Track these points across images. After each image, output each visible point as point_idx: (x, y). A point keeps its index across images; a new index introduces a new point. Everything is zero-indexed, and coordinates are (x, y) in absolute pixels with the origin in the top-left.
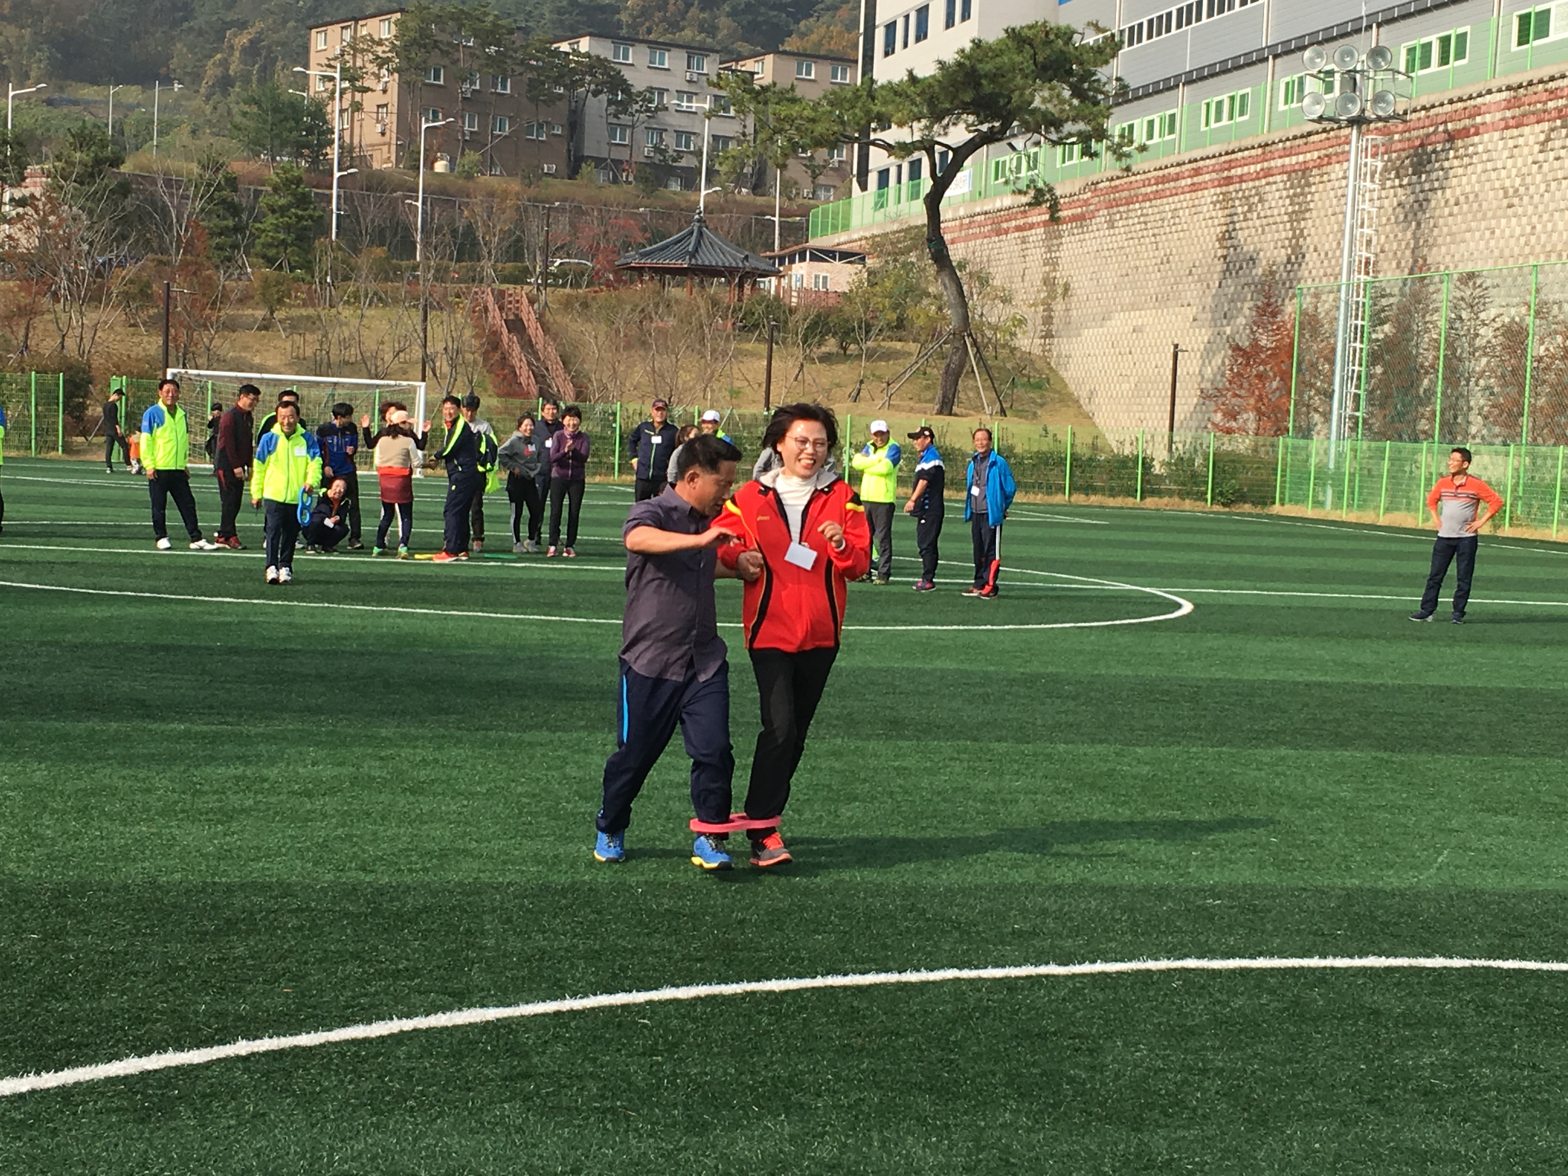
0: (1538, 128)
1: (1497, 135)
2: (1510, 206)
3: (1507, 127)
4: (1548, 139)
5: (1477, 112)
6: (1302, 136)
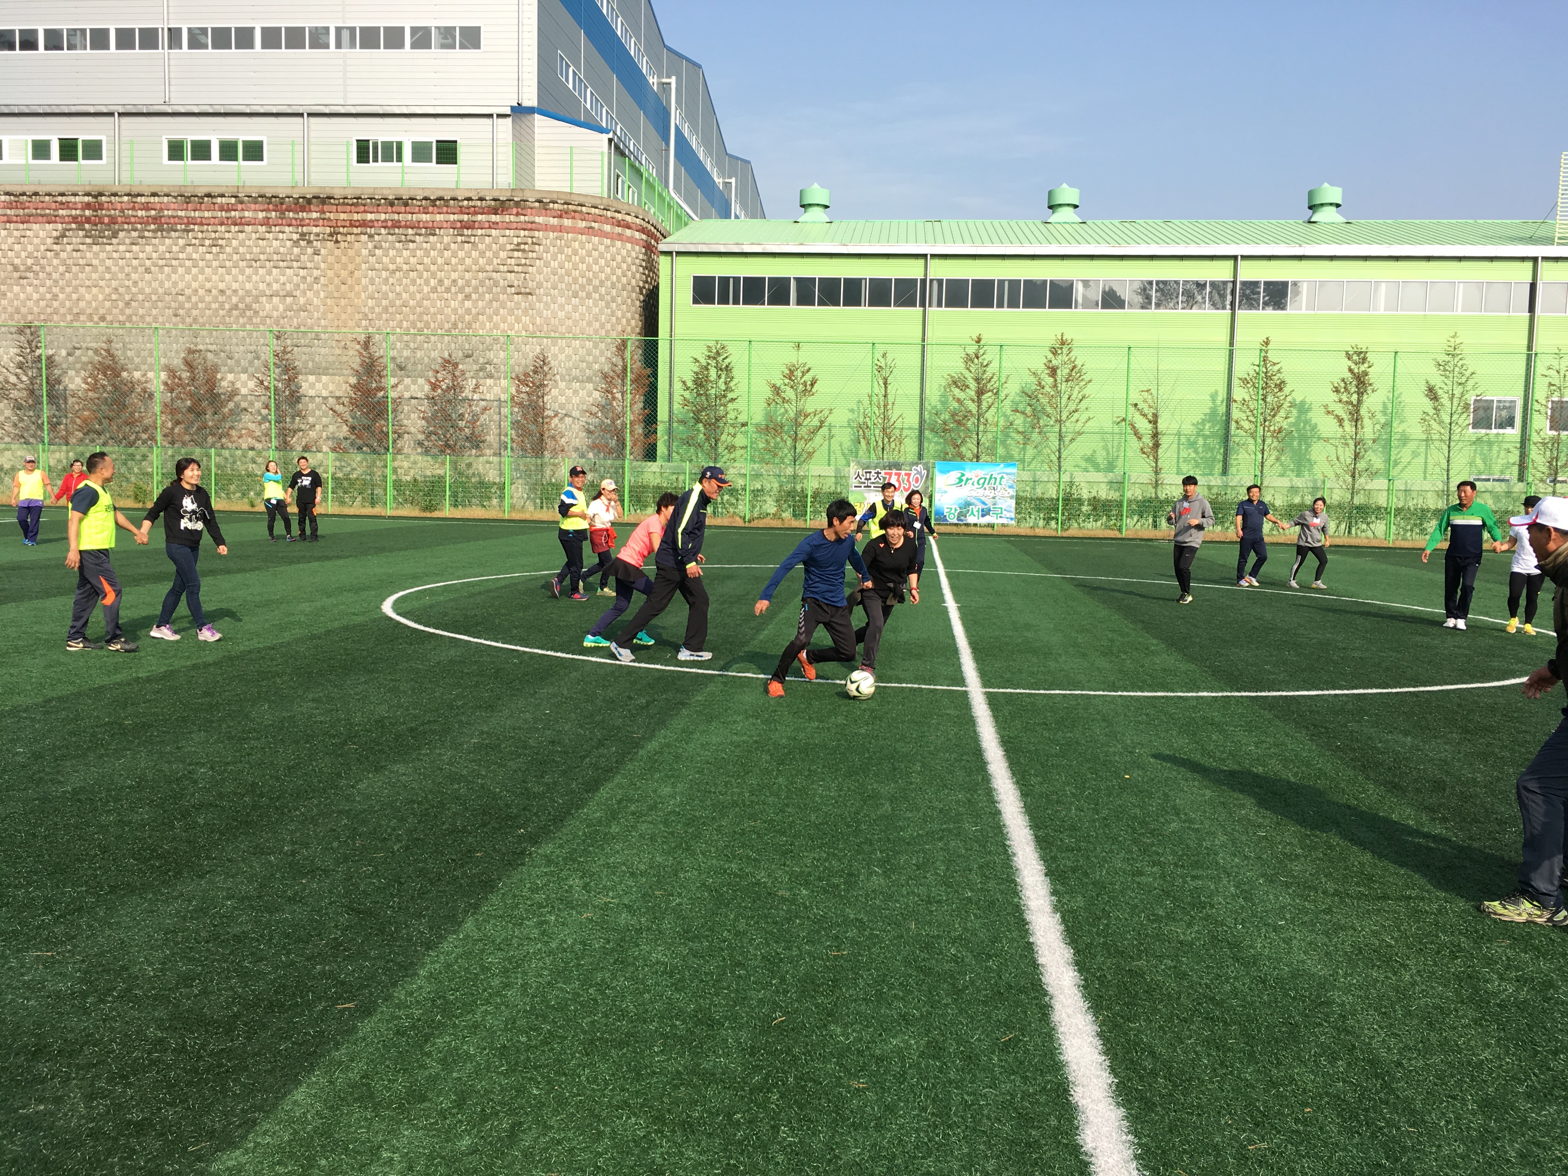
0: (48, 227)
2: (24, 277)
3: (9, 221)
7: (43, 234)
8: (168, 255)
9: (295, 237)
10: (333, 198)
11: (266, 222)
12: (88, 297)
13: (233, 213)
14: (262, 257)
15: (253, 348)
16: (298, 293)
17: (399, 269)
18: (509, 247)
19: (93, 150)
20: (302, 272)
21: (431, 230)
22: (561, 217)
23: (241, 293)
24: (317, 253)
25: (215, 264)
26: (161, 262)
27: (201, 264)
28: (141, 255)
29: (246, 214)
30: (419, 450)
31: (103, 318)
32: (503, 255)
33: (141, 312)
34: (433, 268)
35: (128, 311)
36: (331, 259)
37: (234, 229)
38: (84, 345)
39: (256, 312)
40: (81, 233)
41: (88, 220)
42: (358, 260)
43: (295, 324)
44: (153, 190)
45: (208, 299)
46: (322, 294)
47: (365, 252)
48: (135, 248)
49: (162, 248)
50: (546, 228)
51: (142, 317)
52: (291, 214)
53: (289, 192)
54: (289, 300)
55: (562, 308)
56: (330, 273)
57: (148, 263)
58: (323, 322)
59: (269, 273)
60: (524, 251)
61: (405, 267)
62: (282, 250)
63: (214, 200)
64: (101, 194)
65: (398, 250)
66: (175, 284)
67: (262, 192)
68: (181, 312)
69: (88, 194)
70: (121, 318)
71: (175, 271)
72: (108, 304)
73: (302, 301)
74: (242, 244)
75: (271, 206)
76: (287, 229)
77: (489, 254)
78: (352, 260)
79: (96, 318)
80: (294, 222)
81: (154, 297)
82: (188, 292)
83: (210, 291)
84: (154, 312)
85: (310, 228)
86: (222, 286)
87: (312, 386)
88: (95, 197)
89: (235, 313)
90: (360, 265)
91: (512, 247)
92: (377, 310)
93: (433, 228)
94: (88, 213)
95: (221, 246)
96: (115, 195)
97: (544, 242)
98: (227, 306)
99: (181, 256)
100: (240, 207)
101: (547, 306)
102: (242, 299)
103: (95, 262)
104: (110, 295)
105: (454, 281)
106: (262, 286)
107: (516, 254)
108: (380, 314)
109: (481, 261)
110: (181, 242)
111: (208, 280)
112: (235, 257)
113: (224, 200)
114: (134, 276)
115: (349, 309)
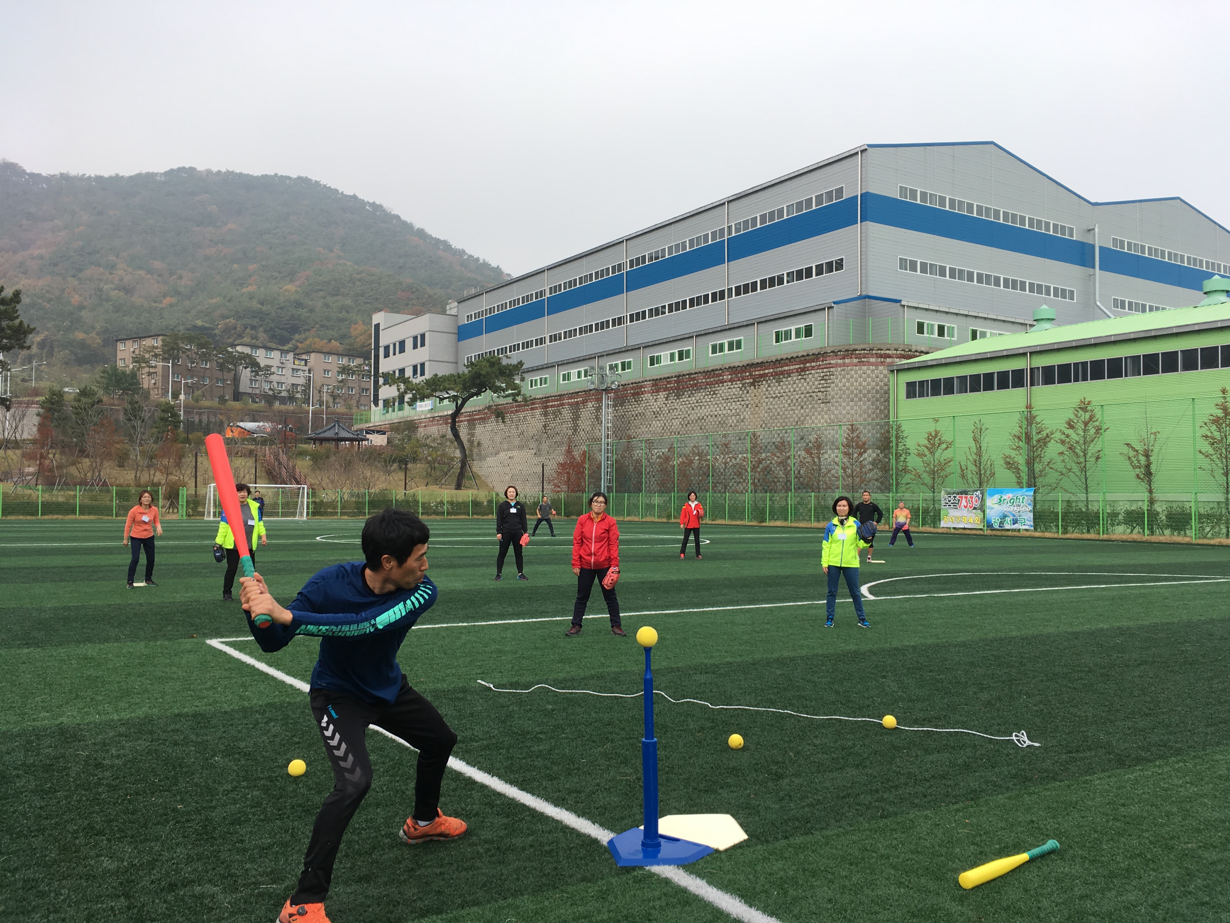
0: (664, 393)
1: (650, 395)
2: (656, 417)
3: (653, 392)
4: (668, 396)
5: (642, 387)
6: (576, 393)
7: (662, 396)
8: (699, 401)
9: (741, 385)
10: (754, 364)
11: (731, 381)
12: (675, 424)
13: (721, 377)
14: (729, 397)
15: (725, 442)
16: (741, 413)
17: (777, 397)
18: (819, 378)
19: (688, 354)
20: (742, 403)
21: (789, 374)
22: (844, 358)
23: (722, 416)
24: (748, 392)
25: (714, 403)
26: (697, 404)
27: (710, 403)
28: (691, 402)
29: (725, 377)
31: (679, 433)
32: (816, 383)
33: (690, 429)
34: (789, 394)
35: (686, 429)
36: (752, 395)
37: (720, 385)
38: (673, 446)
39: (727, 425)
40: (673, 394)
41: (675, 388)
42: (762, 394)
43: (739, 429)
45: (711, 420)
46: (749, 413)
47: (764, 389)
48: (689, 399)
49: (698, 398)
50: (837, 365)
51: (691, 431)
52: (740, 375)
53: (740, 364)
54: (738, 417)
55: (844, 408)
56: (752, 402)
57: (693, 405)
58: (749, 427)
60: (826, 380)
61: (779, 395)
62: (736, 393)
63: (714, 372)
64: (680, 376)
65: (777, 387)
66: (701, 414)
67: (730, 365)
68: (703, 427)
69: (675, 377)
70: (685, 432)
71: (701, 408)
72: (680, 426)
73: (742, 417)
74: (723, 392)
75: (734, 372)
76: (738, 382)
77: (811, 383)
78: (760, 394)
80: (740, 378)
81: (694, 421)
82: (705, 417)
83: (712, 416)
84: (694, 428)
85: (746, 381)
86: (716, 413)
88: (678, 377)
89: (720, 426)
90: (763, 396)
91: (820, 378)
92: (768, 418)
93: (790, 373)
94: (675, 385)
95: (716, 394)
96: (684, 375)
97: (835, 373)
98: (717, 423)
99: (704, 400)
100: (723, 374)
101: (837, 409)
102: (722, 419)
103: (677, 407)
104: (681, 422)
105: (797, 400)
106: (729, 411)
107: (822, 382)
108: (769, 420)
109: (808, 388)
110: (704, 394)
111: (712, 411)
112: (721, 399)
113: (717, 372)
114: (689, 412)
115: (759, 419)
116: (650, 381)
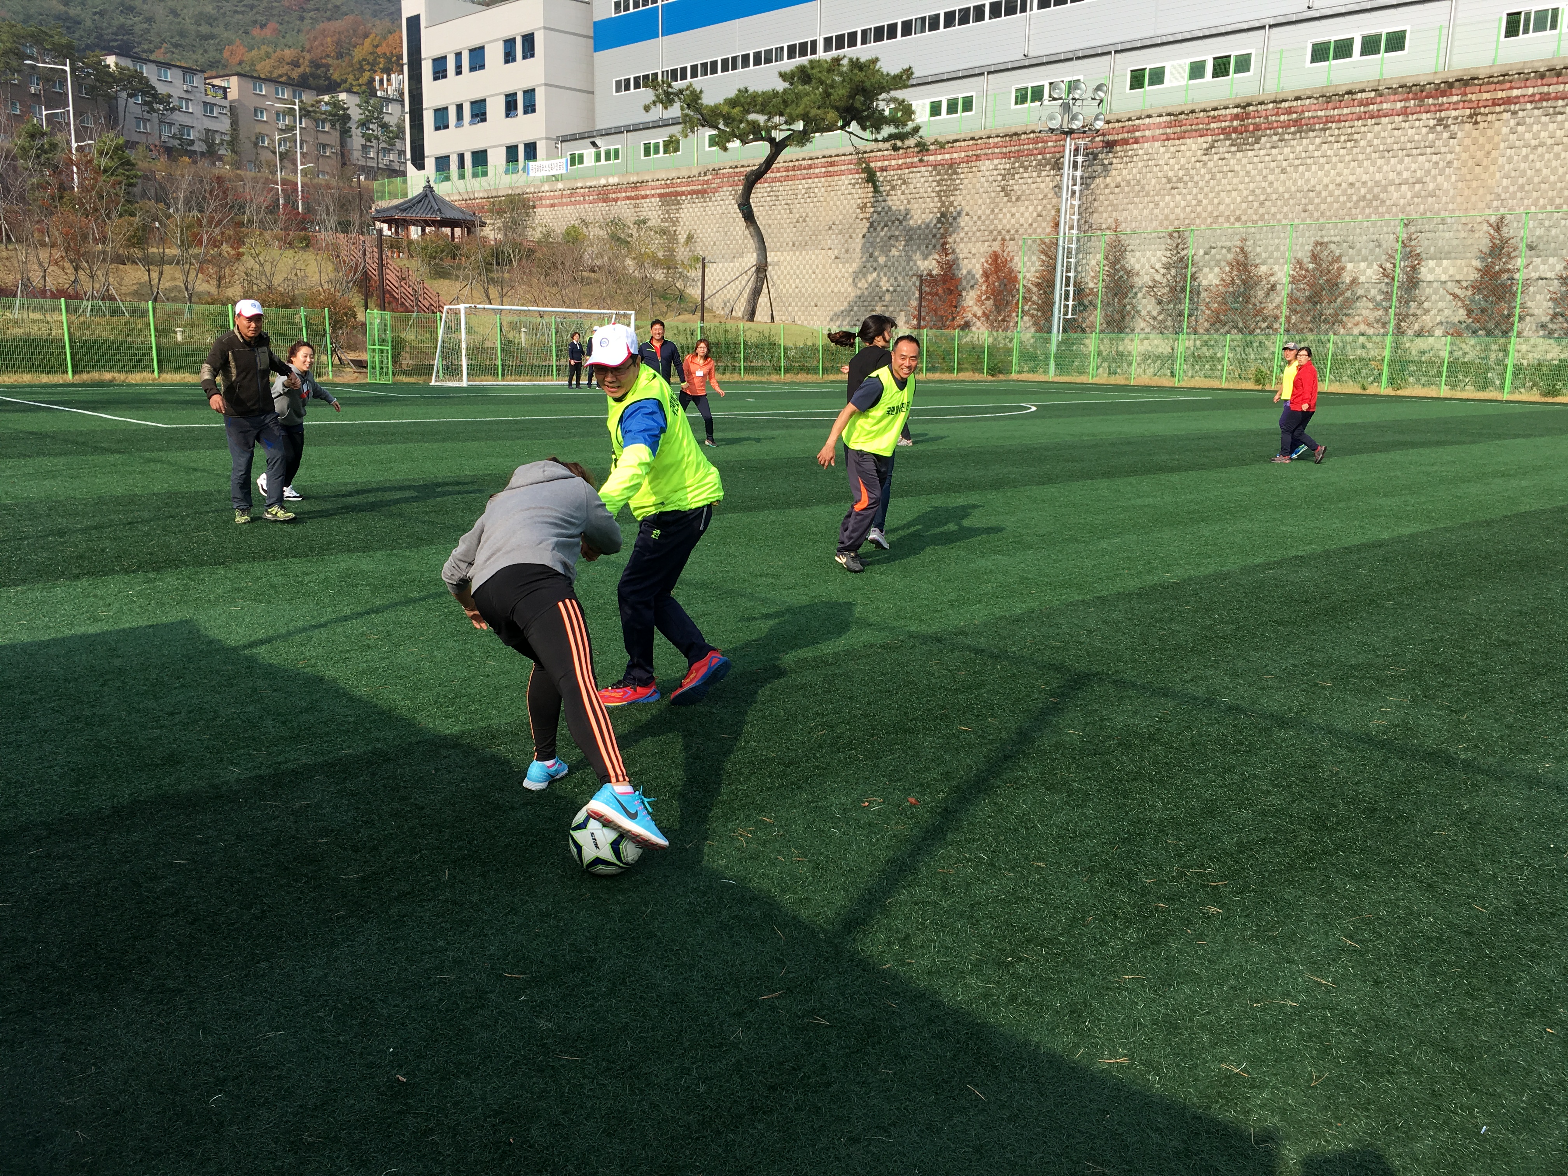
0: (1200, 140)
1: (1158, 144)
2: (1174, 188)
3: (1169, 139)
7: (1194, 147)
8: (1304, 155)
9: (1432, 123)
10: (1477, 78)
11: (1404, 112)
12: (1227, 200)
13: (1371, 107)
14: (1395, 147)
15: (1374, 237)
16: (1428, 179)
19: (1244, 64)
20: (1435, 158)
23: (1370, 184)
24: (1453, 136)
25: (1347, 158)
26: (1297, 162)
27: (1334, 159)
28: (1279, 157)
29: (1385, 106)
30: (1541, 333)
31: (1238, 219)
33: (1273, 210)
35: (1261, 211)
36: (1467, 141)
37: (1370, 122)
38: (1219, 244)
39: (1383, 202)
40: (1228, 143)
41: (1235, 130)
42: (1497, 139)
43: (1422, 210)
44: (1296, 94)
45: (1337, 193)
46: (1453, 178)
47: (1505, 130)
48: (1274, 151)
49: (1299, 149)
51: (1274, 215)
52: (1431, 101)
53: (1430, 79)
54: (1418, 187)
56: (1465, 156)
57: (1285, 164)
58: (1451, 206)
59: (1401, 162)
61: (1550, 141)
62: (1416, 137)
63: (1354, 97)
64: (1249, 105)
65: (1544, 124)
66: (1308, 180)
67: (1402, 82)
68: (1310, 207)
69: (1237, 106)
70: (1255, 217)
71: (1308, 170)
72: (1244, 205)
73: (1431, 186)
74: (1376, 136)
75: (1411, 95)
76: (1424, 116)
78: (1490, 140)
79: (1232, 219)
80: (1433, 108)
81: (1286, 196)
82: (1319, 188)
83: (1340, 185)
84: (1285, 209)
85: (1448, 112)
86: (1352, 179)
87: (1432, 271)
88: (1244, 107)
89: (1362, 204)
90: (1498, 144)
92: (1511, 189)
94: (1235, 123)
95: (1356, 141)
96: (1261, 103)
98: (1355, 198)
99: (1316, 154)
100: (1379, 99)
102: (1370, 191)
103: (1237, 168)
104: (1247, 197)
106: (1392, 176)
108: (1515, 193)
110: (1318, 140)
111: (1339, 174)
112: (1369, 149)
113: (1364, 95)
114: (1271, 178)
115: (1481, 191)
116: (1160, 116)
